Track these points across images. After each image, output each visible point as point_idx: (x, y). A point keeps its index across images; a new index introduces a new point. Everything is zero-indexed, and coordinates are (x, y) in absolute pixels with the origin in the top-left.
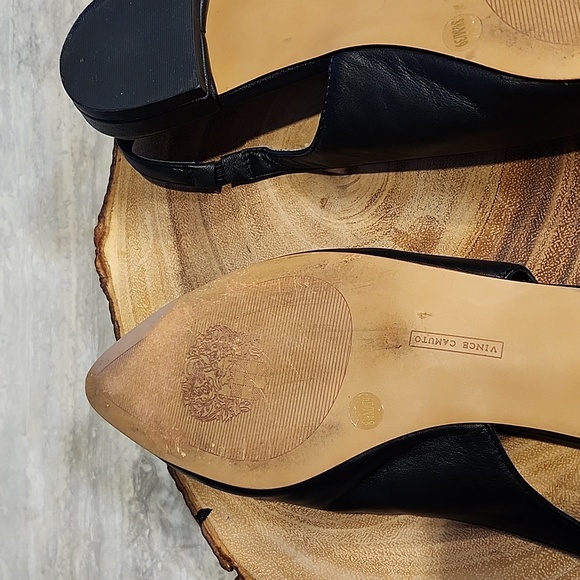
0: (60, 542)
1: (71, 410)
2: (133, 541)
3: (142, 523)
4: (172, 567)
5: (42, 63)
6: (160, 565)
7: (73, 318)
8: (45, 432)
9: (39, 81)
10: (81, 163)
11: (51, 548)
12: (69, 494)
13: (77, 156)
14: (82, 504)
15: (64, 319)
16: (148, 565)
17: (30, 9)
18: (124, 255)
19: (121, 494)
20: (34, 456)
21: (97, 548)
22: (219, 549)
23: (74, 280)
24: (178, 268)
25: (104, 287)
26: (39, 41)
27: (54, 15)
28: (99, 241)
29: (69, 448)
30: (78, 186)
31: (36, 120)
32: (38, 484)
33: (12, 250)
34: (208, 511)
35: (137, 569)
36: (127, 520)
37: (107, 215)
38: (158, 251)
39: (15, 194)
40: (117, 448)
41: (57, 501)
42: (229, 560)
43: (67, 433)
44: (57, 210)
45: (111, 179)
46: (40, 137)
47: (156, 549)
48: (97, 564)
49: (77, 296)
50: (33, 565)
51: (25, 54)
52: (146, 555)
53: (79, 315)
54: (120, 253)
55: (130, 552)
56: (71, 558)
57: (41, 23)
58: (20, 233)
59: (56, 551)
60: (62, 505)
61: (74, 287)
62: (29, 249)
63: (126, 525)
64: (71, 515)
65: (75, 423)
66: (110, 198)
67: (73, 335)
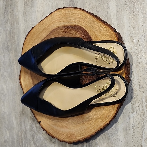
0: (19, 132)
1: (19, 109)
2: (31, 130)
3: (33, 127)
4: (38, 134)
5: (10, 50)
6: (36, 134)
7: (18, 93)
8: (15, 113)
9: (9, 53)
10: (17, 66)
11: (18, 134)
12: (20, 124)
13: (17, 65)
14: (22, 125)
15: (17, 93)
16: (34, 134)
17: (7, 41)
18: (24, 81)
19: (29, 122)
20: (14, 118)
21: (26, 133)
22: (43, 128)
23: (18, 86)
24: (32, 82)
25: (21, 86)
26: (9, 46)
27: (11, 42)
28: (20, 79)
29: (19, 115)
30: (17, 70)
31: (9, 59)
32: (15, 123)
33: (7, 82)
34: (41, 122)
35: (32, 135)
36: (30, 127)
37: (21, 75)
38: (29, 80)
39: (7, 72)
40: (27, 115)
41: (18, 125)
42: (44, 129)
43: (19, 113)
44: (14, 75)
45: (21, 69)
46: (10, 62)
47: (35, 131)
48: (26, 135)
49: (19, 89)
50: (15, 137)
51: (7, 49)
52: (34, 132)
53: (19, 92)
54: (23, 81)
55: (31, 132)
56: (21, 135)
57: (9, 43)
58: (8, 79)
59: (19, 134)
60: (19, 126)
61: (18, 87)
62: (10, 82)
63: (30, 128)
64: (21, 127)
65: (20, 111)
66: (21, 72)
67: (18, 96)
